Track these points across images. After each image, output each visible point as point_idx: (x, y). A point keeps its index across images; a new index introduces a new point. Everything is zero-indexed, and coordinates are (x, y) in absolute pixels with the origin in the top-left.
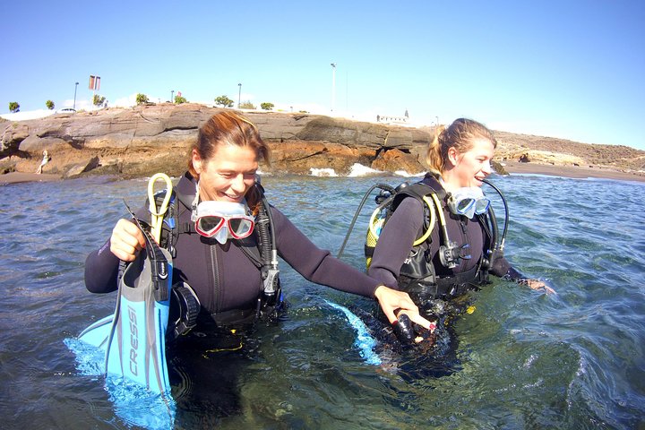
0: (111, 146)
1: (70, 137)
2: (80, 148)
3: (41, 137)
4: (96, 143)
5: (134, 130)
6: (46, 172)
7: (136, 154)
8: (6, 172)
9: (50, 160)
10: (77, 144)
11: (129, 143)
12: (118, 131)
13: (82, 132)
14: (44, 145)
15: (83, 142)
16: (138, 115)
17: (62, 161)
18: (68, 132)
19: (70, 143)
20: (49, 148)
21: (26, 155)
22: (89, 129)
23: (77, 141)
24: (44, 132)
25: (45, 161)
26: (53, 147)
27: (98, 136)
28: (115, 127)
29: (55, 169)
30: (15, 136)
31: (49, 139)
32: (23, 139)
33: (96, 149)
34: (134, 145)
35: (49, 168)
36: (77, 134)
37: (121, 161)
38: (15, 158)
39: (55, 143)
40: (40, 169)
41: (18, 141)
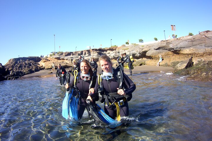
0: (196, 52)
1: (172, 49)
2: (178, 54)
3: (156, 50)
4: (187, 51)
5: (204, 44)
6: (162, 65)
7: (209, 56)
8: (141, 65)
9: (163, 60)
10: (176, 52)
11: (204, 50)
12: (196, 45)
13: (179, 46)
14: (158, 53)
15: (180, 51)
16: (204, 36)
17: (170, 60)
18: (171, 46)
19: (173, 52)
20: (161, 54)
21: (150, 57)
22: (181, 44)
23: (177, 50)
24: (158, 47)
25: (160, 60)
26: (163, 54)
27: (187, 47)
28: (195, 43)
29: (166, 64)
30: (143, 50)
31: (161, 50)
32: (147, 51)
33: (188, 54)
34: (207, 52)
35: (163, 63)
36: (176, 47)
37: (204, 60)
38: (144, 59)
39: (164, 52)
40: (158, 64)
41: (145, 52)
